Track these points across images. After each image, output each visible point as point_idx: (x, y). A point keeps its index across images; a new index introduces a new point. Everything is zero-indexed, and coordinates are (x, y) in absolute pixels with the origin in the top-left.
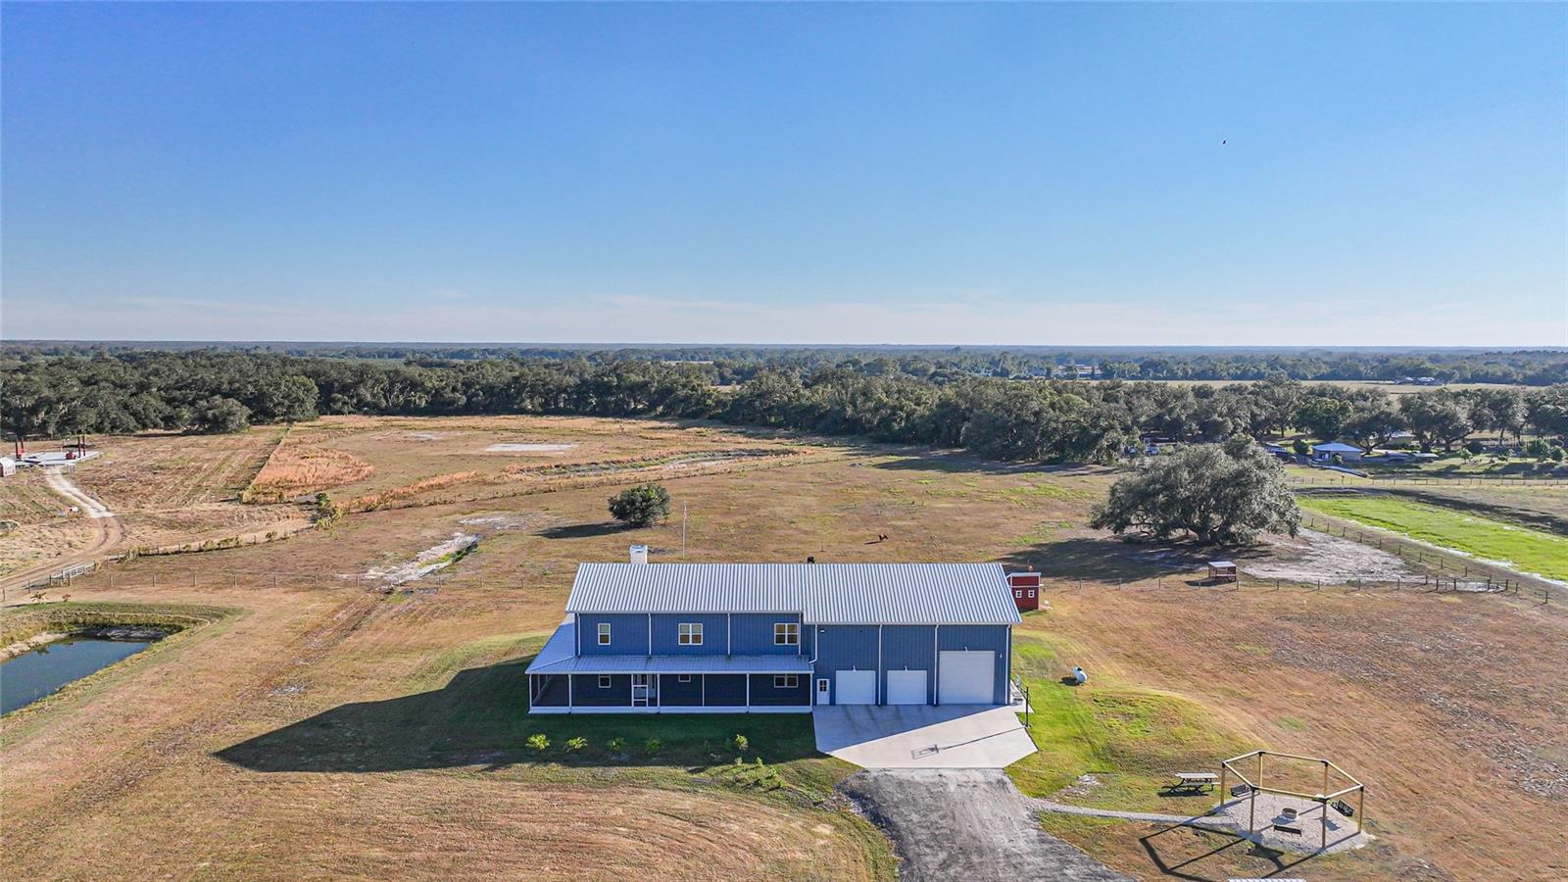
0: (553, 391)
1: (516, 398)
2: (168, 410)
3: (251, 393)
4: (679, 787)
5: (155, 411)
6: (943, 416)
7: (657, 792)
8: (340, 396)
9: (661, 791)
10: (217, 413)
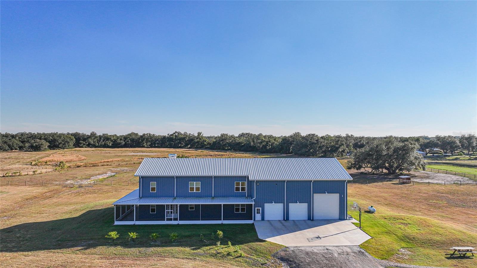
0: (154, 140)
1: (141, 143)
2: (21, 144)
3: (51, 139)
4: (186, 257)
5: (16, 144)
6: (284, 143)
7: (173, 259)
8: (82, 142)
9: (176, 259)
10: (37, 144)
